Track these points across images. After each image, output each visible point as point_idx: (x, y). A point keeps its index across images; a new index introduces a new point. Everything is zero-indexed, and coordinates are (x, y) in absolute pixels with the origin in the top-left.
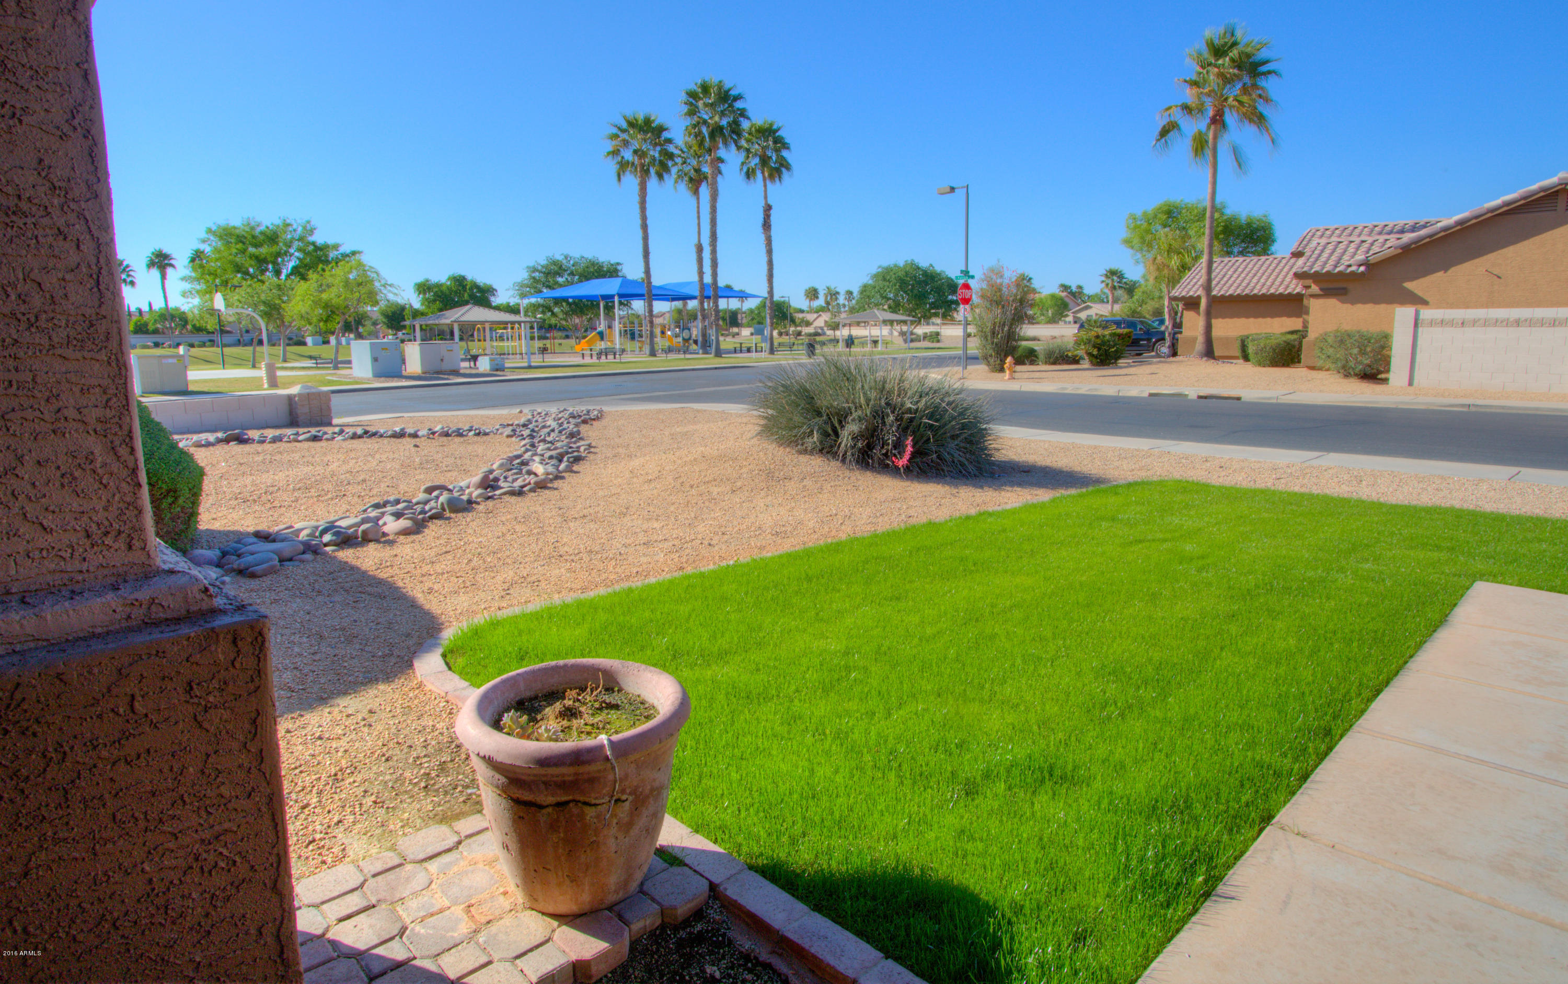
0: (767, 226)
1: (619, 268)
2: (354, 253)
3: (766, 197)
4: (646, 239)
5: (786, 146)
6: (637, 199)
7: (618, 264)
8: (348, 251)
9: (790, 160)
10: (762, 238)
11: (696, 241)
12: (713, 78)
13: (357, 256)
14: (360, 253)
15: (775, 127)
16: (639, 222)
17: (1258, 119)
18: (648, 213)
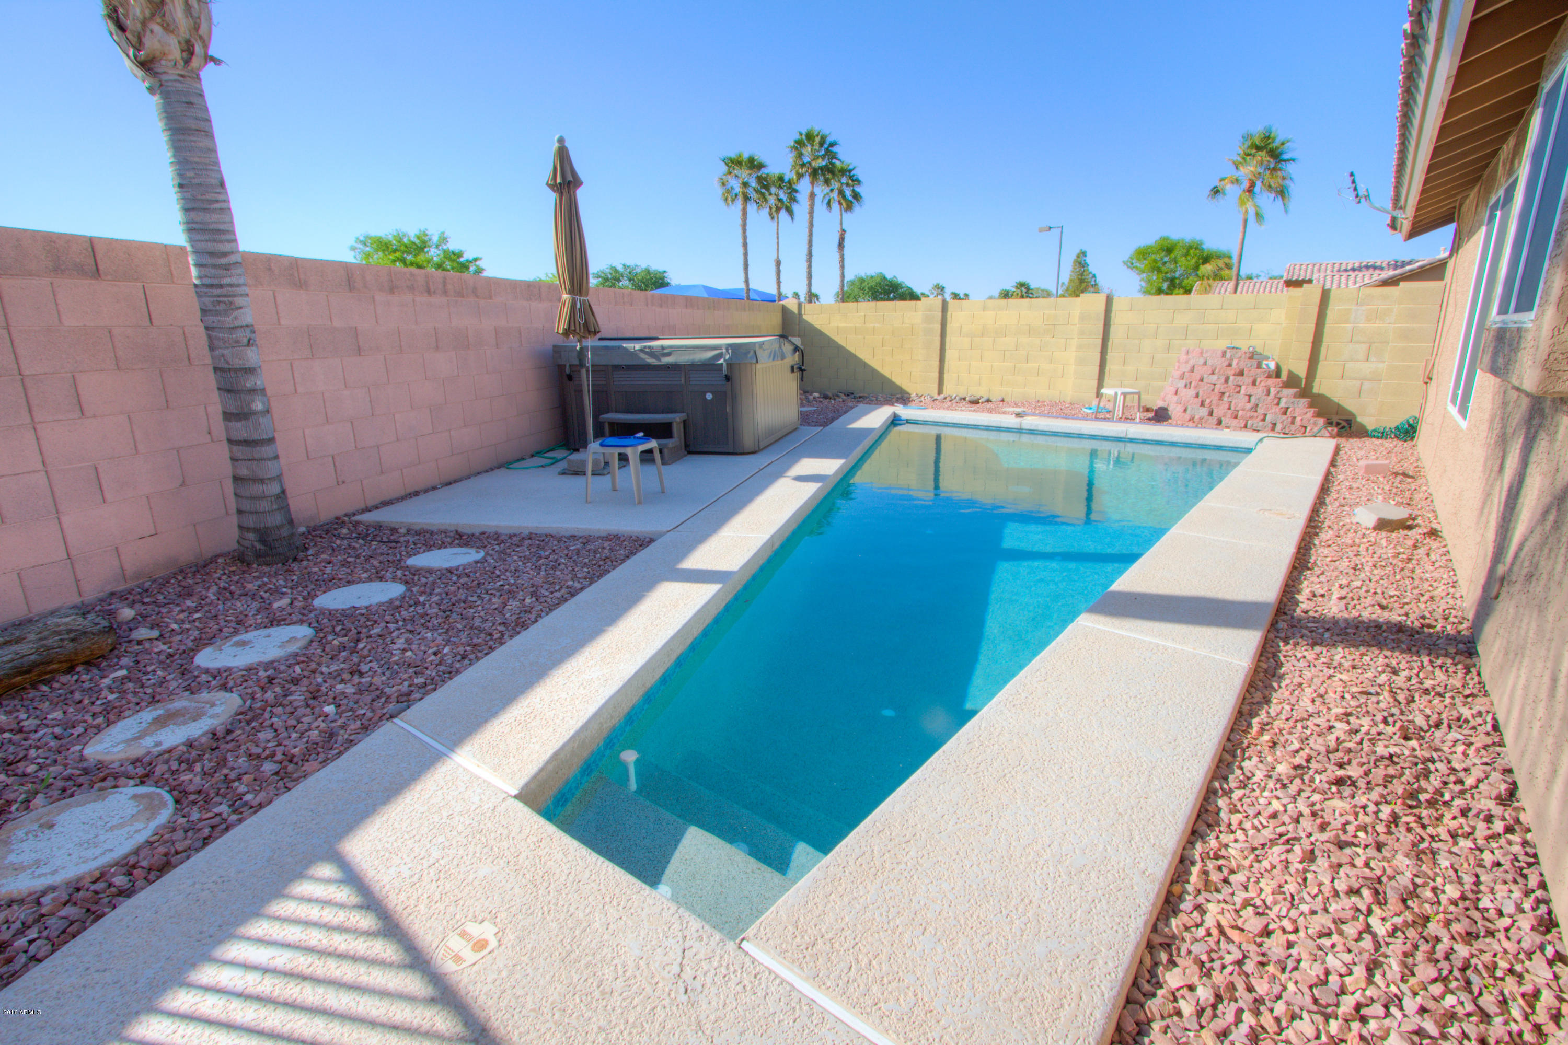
0: (841, 245)
1: (666, 275)
2: (476, 260)
3: (841, 224)
4: (746, 254)
5: (858, 181)
6: (740, 222)
7: (665, 272)
8: (471, 258)
9: (862, 194)
10: (837, 256)
11: (775, 257)
12: (816, 128)
13: (478, 263)
14: (481, 259)
15: (851, 167)
16: (741, 241)
17: (1282, 193)
18: (748, 233)
